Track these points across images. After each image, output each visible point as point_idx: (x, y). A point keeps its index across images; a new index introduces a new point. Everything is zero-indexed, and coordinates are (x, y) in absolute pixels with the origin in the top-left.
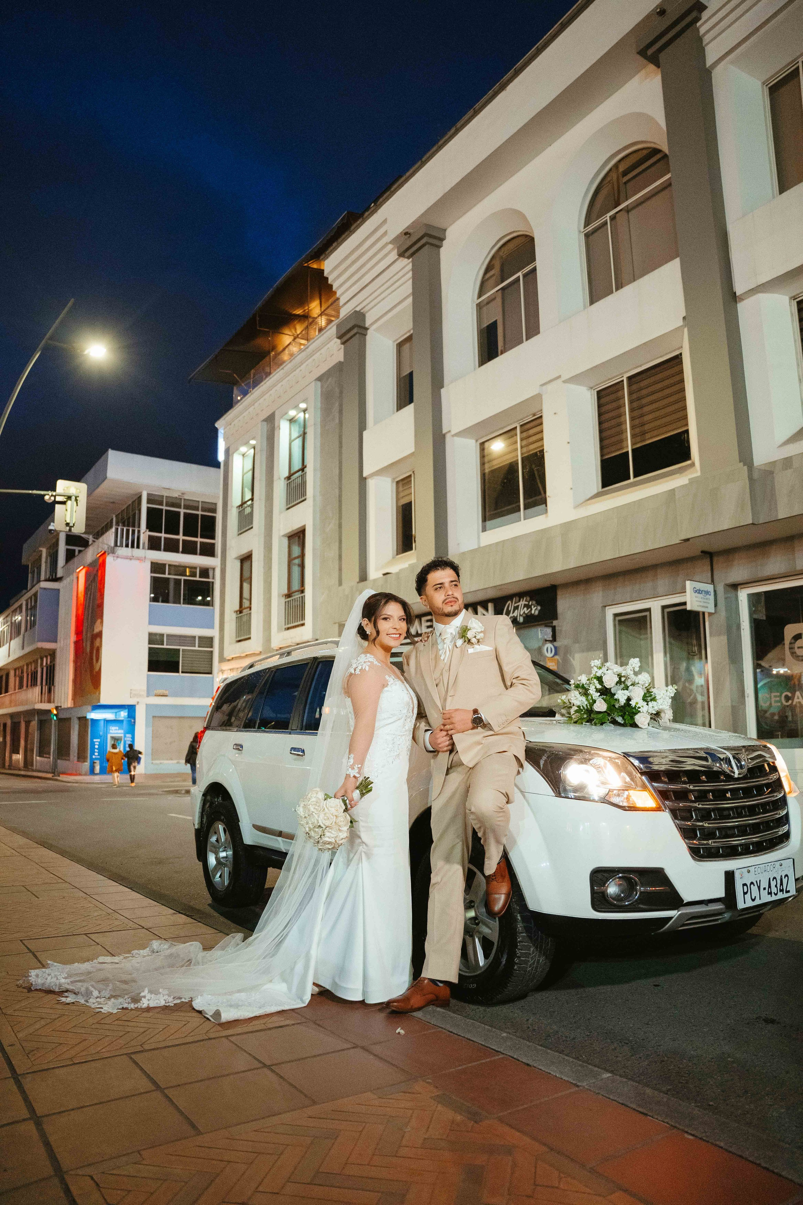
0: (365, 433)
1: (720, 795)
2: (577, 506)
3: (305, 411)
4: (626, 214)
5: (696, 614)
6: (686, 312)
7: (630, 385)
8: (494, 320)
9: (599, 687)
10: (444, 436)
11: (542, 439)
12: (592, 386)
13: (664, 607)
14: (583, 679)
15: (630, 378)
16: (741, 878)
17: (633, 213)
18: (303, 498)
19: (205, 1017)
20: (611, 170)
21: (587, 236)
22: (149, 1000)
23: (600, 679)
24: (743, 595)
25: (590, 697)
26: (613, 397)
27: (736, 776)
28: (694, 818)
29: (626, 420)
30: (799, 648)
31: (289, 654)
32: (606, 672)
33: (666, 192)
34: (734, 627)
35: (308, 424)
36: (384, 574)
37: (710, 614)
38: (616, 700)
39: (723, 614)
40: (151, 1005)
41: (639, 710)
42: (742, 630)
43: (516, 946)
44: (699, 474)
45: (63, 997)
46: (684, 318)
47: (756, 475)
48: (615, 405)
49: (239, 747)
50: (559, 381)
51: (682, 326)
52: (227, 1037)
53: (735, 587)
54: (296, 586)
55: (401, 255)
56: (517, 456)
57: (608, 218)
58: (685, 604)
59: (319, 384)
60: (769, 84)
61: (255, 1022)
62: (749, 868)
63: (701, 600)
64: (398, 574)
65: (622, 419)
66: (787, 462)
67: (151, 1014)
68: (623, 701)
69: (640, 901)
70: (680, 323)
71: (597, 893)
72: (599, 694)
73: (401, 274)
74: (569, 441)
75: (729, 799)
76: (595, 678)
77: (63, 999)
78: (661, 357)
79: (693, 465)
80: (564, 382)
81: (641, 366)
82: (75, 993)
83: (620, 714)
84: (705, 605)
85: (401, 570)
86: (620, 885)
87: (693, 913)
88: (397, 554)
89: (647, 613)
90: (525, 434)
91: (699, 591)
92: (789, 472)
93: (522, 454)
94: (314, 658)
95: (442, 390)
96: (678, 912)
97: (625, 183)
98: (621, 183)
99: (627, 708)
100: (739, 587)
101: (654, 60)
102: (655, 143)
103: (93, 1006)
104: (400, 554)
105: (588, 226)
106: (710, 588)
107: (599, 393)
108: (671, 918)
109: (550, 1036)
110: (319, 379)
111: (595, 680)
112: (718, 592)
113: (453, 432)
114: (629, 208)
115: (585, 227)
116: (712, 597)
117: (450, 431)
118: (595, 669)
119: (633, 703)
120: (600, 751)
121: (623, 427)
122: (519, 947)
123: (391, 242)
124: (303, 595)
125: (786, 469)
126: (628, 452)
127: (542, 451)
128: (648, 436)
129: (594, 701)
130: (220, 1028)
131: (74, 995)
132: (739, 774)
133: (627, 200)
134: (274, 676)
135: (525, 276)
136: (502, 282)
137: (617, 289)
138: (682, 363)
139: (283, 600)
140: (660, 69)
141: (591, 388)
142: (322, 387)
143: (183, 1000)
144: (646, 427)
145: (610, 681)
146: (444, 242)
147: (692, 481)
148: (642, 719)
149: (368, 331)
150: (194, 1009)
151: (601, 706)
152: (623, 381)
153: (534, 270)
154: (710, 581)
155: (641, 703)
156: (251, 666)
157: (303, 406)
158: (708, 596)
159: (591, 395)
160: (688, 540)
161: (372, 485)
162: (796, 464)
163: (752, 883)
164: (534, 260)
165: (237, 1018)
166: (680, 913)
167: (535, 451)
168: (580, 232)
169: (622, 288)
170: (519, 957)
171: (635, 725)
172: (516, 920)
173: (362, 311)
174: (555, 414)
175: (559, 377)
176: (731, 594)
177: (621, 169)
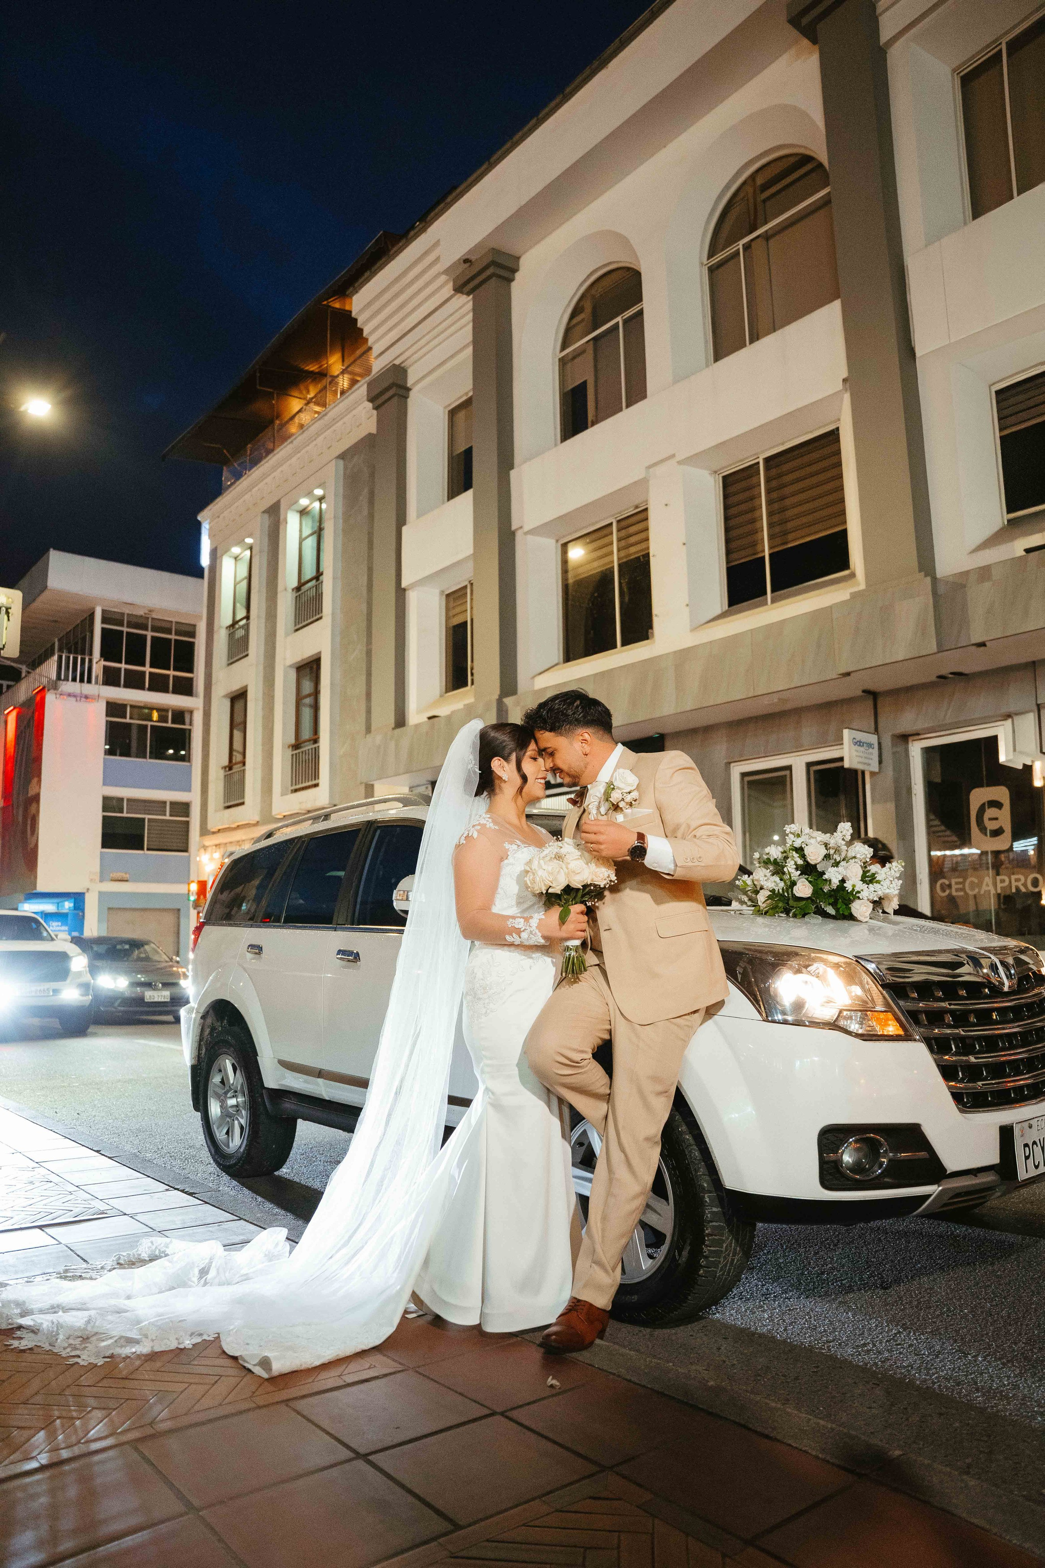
0: (405, 530)
1: (984, 1017)
2: (694, 629)
3: (321, 499)
4: (764, 242)
5: (853, 773)
6: (849, 372)
7: (767, 469)
8: (582, 381)
9: (800, 862)
10: (513, 534)
11: (647, 539)
12: (715, 469)
13: (809, 765)
14: (774, 852)
15: (767, 460)
16: (1022, 1136)
17: (772, 242)
18: (318, 616)
19: (244, 1367)
20: (744, 183)
21: (712, 270)
22: (153, 1340)
23: (800, 850)
24: (916, 750)
25: (786, 877)
26: (744, 484)
27: (1006, 989)
28: (954, 1050)
29: (762, 516)
30: (990, 819)
31: (327, 817)
32: (808, 841)
33: (822, 212)
34: (904, 792)
35: (326, 517)
36: (430, 718)
37: (873, 774)
38: (826, 880)
39: (889, 772)
40: (157, 1349)
41: (857, 895)
42: (913, 795)
43: (703, 1242)
44: (862, 586)
45: (14, 1338)
46: (845, 381)
47: (941, 590)
48: (747, 494)
49: (257, 949)
50: (673, 462)
51: (840, 391)
52: (286, 1402)
53: (905, 738)
54: (306, 734)
55: (459, 289)
56: (613, 562)
57: (741, 247)
58: (841, 759)
59: (341, 463)
60: (960, 72)
61: (324, 1375)
62: (1031, 1122)
63: (861, 754)
64: (449, 718)
65: (757, 514)
66: (984, 573)
67: (158, 1364)
68: (835, 882)
69: (886, 1173)
70: (840, 386)
71: (828, 1162)
72: (799, 872)
73: (457, 315)
74: (685, 542)
75: (997, 1022)
76: (793, 850)
77: (15, 1344)
78: (811, 432)
79: (853, 575)
80: (679, 463)
81: (783, 444)
82: (33, 1332)
83: (832, 900)
84: (867, 761)
85: (453, 712)
86: (857, 1150)
87: (957, 1188)
88: (447, 692)
89: (787, 772)
90: (623, 533)
91: (859, 743)
92: (987, 585)
93: (619, 559)
94: (369, 822)
95: (513, 473)
96: (939, 1186)
97: (764, 201)
98: (758, 200)
99: (841, 892)
100: (910, 739)
101: (811, 33)
102: (806, 148)
103: (64, 1354)
104: (449, 692)
105: (712, 256)
106: (873, 739)
107: (724, 478)
108: (927, 1197)
109: (759, 1375)
110: (342, 456)
111: (794, 852)
112: (883, 745)
113: (526, 528)
114: (770, 233)
115: (708, 259)
116: (875, 751)
117: (521, 527)
118: (791, 836)
119: (848, 886)
120: (821, 953)
121: (758, 525)
122: (707, 1243)
123: (446, 272)
124: (316, 745)
125: (983, 582)
126: (764, 557)
127: (647, 556)
128: (790, 537)
129: (794, 883)
130: (271, 1388)
131: (31, 1335)
132: (1009, 987)
133: (766, 223)
134: (306, 848)
135: (625, 322)
136: (594, 330)
137: (751, 342)
138: (839, 441)
139: (289, 752)
140: (817, 47)
141: (715, 472)
142: (345, 468)
143: (205, 1337)
144: (790, 525)
145: (815, 854)
146: (518, 276)
147: (854, 596)
148: (861, 909)
149: (412, 394)
150: (224, 1352)
151: (803, 889)
152: (758, 463)
153: (641, 313)
154: (872, 729)
155: (860, 886)
156: (269, 835)
157: (319, 492)
158: (871, 750)
159: (715, 481)
160: (848, 674)
161: (412, 597)
162: (996, 574)
163: (1034, 1143)
164: (640, 299)
165: (296, 1369)
166: (940, 1188)
167: (637, 555)
168: (702, 264)
169: (758, 339)
170: (706, 1257)
171: (851, 917)
172: (702, 1202)
173: (403, 365)
174: (666, 505)
175: (673, 456)
176: (901, 749)
177: (760, 181)
